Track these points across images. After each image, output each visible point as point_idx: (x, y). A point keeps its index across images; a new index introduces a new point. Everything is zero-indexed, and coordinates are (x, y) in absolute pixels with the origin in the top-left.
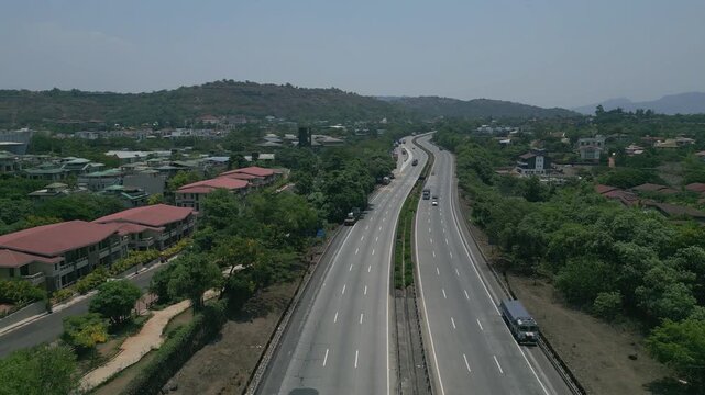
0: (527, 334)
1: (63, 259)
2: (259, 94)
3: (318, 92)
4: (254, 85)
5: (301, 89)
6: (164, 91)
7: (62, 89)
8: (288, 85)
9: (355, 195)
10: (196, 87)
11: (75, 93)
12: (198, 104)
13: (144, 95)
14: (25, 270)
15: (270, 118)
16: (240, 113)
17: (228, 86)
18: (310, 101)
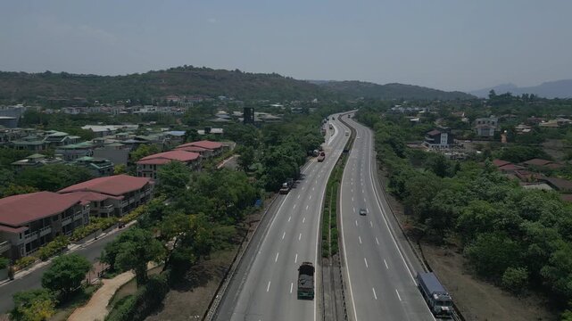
0: (443, 308)
1: (26, 229)
2: (214, 78)
3: (260, 76)
5: (248, 74)
6: (136, 74)
8: (237, 71)
9: (289, 167)
10: (162, 71)
11: (64, 75)
12: (163, 85)
13: (119, 78)
15: (222, 97)
16: (198, 93)
17: (188, 71)
18: (255, 84)
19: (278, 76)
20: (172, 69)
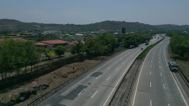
0: (174, 68)
1: (53, 45)
2: (116, 24)
3: (132, 23)
4: (115, 21)
5: (127, 22)
6: (92, 24)
7: (69, 24)
8: (124, 21)
10: (99, 23)
11: (72, 25)
12: (100, 27)
13: (87, 25)
14: (45, 46)
15: (118, 30)
16: (110, 29)
17: (108, 22)
18: (130, 26)
19: (138, 23)
20: (103, 22)
